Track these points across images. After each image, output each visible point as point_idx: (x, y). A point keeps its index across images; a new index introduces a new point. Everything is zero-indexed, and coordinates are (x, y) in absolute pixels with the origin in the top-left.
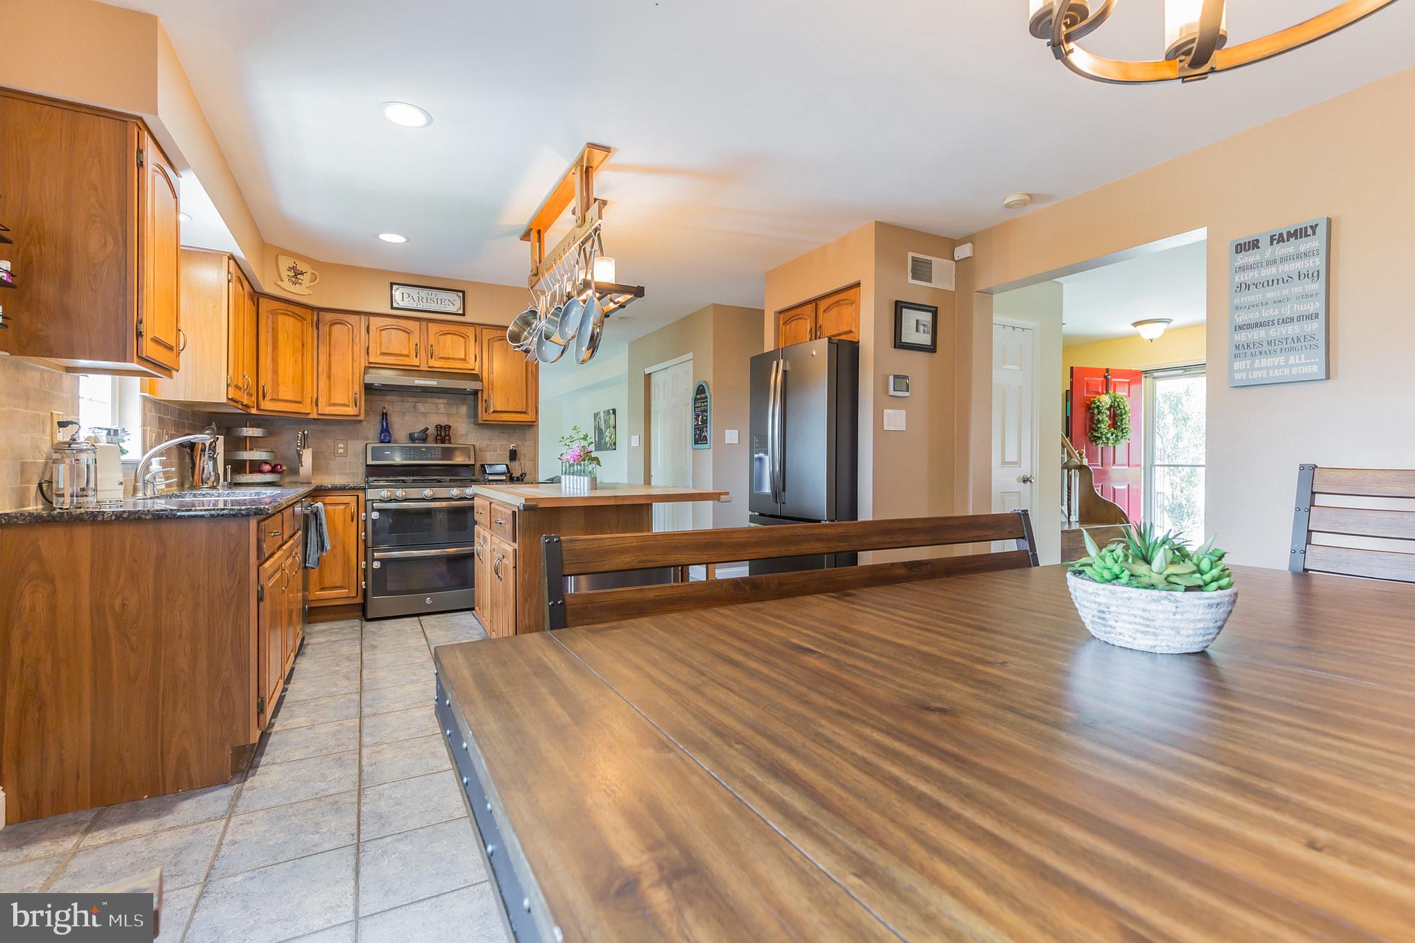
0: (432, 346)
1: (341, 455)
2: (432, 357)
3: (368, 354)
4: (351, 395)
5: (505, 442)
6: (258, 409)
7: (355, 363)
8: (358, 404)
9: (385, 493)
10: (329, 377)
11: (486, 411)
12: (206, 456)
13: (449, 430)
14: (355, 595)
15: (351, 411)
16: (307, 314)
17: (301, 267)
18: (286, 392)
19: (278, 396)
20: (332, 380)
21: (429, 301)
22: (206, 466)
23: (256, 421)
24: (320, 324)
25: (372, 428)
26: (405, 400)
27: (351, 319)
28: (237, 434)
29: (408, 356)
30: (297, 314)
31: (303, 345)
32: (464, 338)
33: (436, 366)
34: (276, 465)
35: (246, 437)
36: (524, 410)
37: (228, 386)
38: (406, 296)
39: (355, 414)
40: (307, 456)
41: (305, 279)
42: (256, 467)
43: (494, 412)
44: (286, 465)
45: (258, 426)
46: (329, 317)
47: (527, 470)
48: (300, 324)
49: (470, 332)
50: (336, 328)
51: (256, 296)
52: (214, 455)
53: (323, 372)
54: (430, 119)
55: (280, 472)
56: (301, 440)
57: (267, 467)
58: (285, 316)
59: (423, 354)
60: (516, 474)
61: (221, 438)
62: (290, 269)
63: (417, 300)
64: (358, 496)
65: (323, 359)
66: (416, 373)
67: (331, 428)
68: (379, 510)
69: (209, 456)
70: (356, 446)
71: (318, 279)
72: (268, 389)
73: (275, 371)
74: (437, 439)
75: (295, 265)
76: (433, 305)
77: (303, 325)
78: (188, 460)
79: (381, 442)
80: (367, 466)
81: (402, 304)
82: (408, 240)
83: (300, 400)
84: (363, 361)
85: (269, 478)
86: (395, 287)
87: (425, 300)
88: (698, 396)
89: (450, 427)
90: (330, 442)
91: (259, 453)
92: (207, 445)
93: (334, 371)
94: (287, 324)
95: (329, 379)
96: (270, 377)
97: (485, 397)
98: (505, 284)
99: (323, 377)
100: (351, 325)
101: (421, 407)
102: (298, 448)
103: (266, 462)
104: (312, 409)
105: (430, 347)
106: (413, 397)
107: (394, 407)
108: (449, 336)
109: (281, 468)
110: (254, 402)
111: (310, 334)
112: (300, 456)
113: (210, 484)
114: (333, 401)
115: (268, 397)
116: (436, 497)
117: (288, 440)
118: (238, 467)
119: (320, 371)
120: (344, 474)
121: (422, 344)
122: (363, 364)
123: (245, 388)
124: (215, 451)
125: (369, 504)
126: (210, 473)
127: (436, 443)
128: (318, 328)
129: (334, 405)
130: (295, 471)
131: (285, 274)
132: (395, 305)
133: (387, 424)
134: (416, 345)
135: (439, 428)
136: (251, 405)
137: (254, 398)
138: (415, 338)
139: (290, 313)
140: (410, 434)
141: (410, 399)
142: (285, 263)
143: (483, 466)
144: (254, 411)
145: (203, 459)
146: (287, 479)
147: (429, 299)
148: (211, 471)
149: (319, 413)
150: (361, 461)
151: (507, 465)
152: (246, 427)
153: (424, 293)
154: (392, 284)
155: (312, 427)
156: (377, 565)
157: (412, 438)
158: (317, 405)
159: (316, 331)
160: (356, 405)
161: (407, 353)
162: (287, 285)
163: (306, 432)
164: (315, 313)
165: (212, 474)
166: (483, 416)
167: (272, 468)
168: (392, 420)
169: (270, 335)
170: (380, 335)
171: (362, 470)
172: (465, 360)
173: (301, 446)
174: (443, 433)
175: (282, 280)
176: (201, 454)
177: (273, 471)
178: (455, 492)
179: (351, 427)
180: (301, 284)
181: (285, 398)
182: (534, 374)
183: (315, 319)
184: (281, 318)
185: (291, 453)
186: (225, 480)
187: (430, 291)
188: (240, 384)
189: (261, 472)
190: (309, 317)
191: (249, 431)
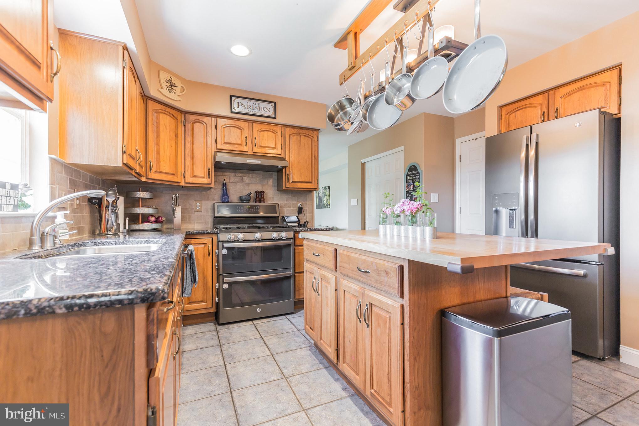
0: (255, 138)
1: (198, 211)
2: (255, 146)
3: (216, 143)
4: (206, 170)
5: (294, 202)
6: (147, 178)
7: (208, 149)
8: (210, 176)
9: (231, 236)
10: (192, 158)
11: (288, 181)
12: (110, 211)
13: (263, 194)
14: (211, 307)
15: (206, 181)
16: (179, 115)
17: (175, 81)
18: (165, 167)
19: (160, 169)
20: (194, 161)
21: (254, 108)
22: (110, 219)
23: (145, 186)
24: (187, 123)
25: (217, 193)
26: (237, 175)
27: (206, 119)
28: (133, 196)
29: (241, 145)
30: (171, 114)
31: (176, 136)
32: (275, 133)
33: (258, 152)
34: (158, 218)
35: (139, 198)
36: (310, 181)
37: (123, 153)
38: (240, 104)
39: (209, 183)
40: (178, 211)
41: (178, 90)
42: (145, 219)
43: (293, 182)
44: (165, 217)
45: (147, 191)
46: (192, 118)
47: (307, 219)
48: (174, 121)
49: (278, 130)
50: (197, 126)
51: (146, 98)
52: (116, 209)
53: (188, 155)
55: (161, 222)
56: (174, 200)
57: (153, 219)
58: (164, 115)
59: (249, 143)
60: (302, 222)
61: (122, 199)
62: (167, 81)
63: (246, 107)
64: (212, 238)
65: (188, 145)
66: (246, 156)
67: (192, 193)
68: (227, 248)
69: (112, 211)
70: (208, 205)
71: (185, 92)
72: (154, 164)
73: (158, 152)
74: (256, 200)
75: (171, 79)
76: (257, 111)
77: (175, 122)
78: (97, 214)
79: (223, 202)
80: (215, 217)
81: (238, 110)
82: (251, 52)
83: (174, 173)
84: (213, 147)
85: (154, 226)
86: (233, 98)
87: (251, 108)
88: (409, 173)
89: (264, 192)
90: (191, 202)
91: (147, 209)
92: (111, 203)
93: (195, 154)
94: (165, 120)
95: (192, 160)
96: (154, 156)
97: (287, 173)
99: (188, 158)
100: (206, 124)
101: (246, 180)
102: (173, 206)
103: (152, 215)
104: (182, 179)
105: (254, 139)
106: (240, 173)
107: (231, 178)
108: (266, 132)
109: (162, 219)
110: (144, 172)
111: (180, 128)
112: (174, 211)
113: (113, 231)
114: (195, 174)
115: (154, 170)
116: (264, 238)
117: (166, 200)
118: (133, 219)
119: (186, 154)
120: (200, 223)
121: (249, 137)
122: (214, 149)
123: (138, 159)
124: (116, 207)
125: (220, 244)
126: (113, 224)
127: (256, 202)
128: (185, 125)
129: (195, 177)
130: (170, 221)
131: (164, 84)
132: (233, 110)
133: (226, 190)
134: (246, 137)
135: (258, 193)
136: (142, 173)
137: (144, 170)
138: (245, 133)
139: (167, 113)
140: (240, 197)
141: (240, 175)
142: (164, 77)
143: (283, 217)
144: (144, 179)
145: (107, 213)
146: (165, 226)
147: (254, 107)
148: (114, 222)
149: (186, 182)
150: (210, 214)
151: (297, 216)
152: (139, 191)
153: (251, 103)
154: (231, 96)
155: (181, 192)
156: (226, 286)
157: (241, 199)
158: (185, 177)
159: (183, 127)
160: (209, 177)
161: (240, 143)
162: (165, 92)
163: (177, 195)
164: (183, 115)
165: (114, 224)
166: (286, 185)
167: (156, 219)
168: (229, 188)
169: (154, 126)
170: (224, 130)
171: (210, 220)
172: (275, 148)
173: (174, 204)
174: (260, 196)
175: (162, 88)
176: (106, 210)
177: (156, 221)
178: (275, 235)
179: (204, 192)
180: (174, 93)
181: (164, 171)
182: (316, 158)
183: (183, 119)
184: (162, 116)
185: (168, 209)
186: (125, 228)
187: (255, 102)
188: (134, 155)
189: (149, 222)
190: (179, 117)
191: (141, 194)
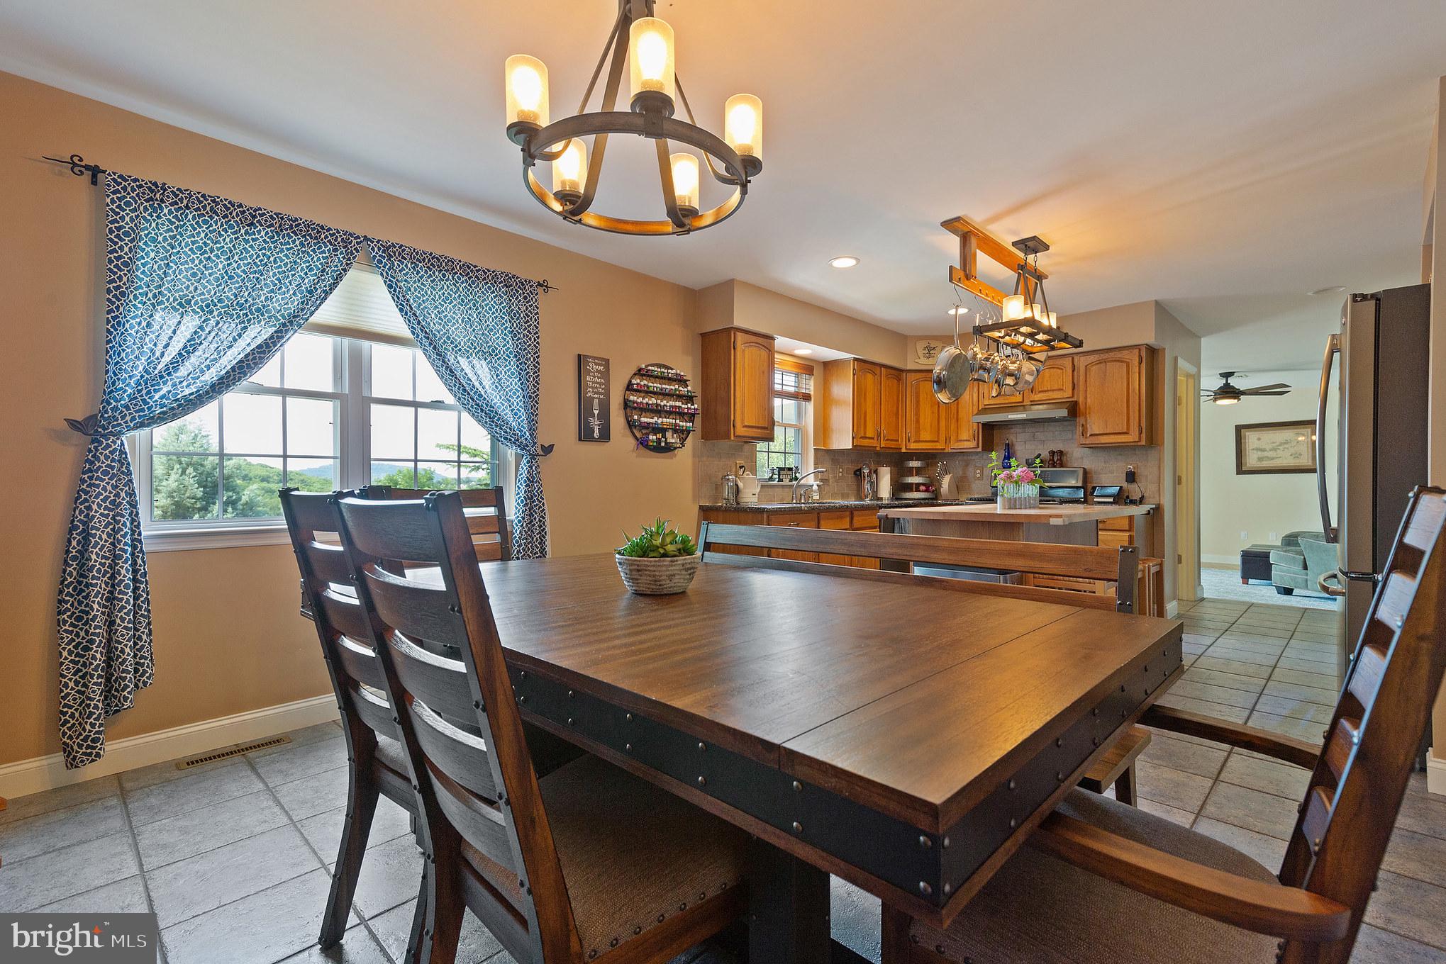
1: (978, 479)
2: (1032, 392)
3: (983, 398)
4: (971, 432)
6: (906, 448)
7: (974, 407)
8: (977, 439)
10: (957, 421)
13: (1063, 455)
15: (971, 444)
17: (933, 345)
18: (924, 435)
19: (919, 438)
22: (867, 487)
26: (1026, 431)
28: (901, 466)
32: (1062, 369)
33: (1036, 399)
34: (930, 486)
35: (912, 467)
36: (1125, 431)
37: (853, 438)
39: (976, 446)
41: (937, 354)
43: (1093, 434)
47: (1145, 491)
51: (905, 373)
52: (871, 480)
53: (953, 417)
54: (858, 260)
55: (933, 491)
56: (942, 468)
57: (922, 488)
60: (1134, 496)
61: (887, 469)
62: (925, 350)
67: (961, 459)
69: (868, 481)
72: (912, 434)
73: (918, 422)
74: (1049, 464)
75: (929, 344)
82: (970, 310)
83: (936, 440)
85: (926, 495)
89: (1062, 452)
90: (969, 469)
91: (918, 478)
92: (866, 474)
93: (960, 415)
94: (927, 387)
96: (913, 426)
97: (1081, 423)
98: (1102, 308)
99: (953, 421)
101: (1040, 436)
102: (941, 474)
103: (922, 484)
106: (1033, 427)
107: (1017, 437)
110: (901, 445)
112: (940, 480)
114: (960, 439)
115: (913, 440)
117: (935, 469)
119: (951, 417)
127: (1048, 467)
129: (962, 441)
131: (922, 353)
133: (1009, 453)
135: (1052, 453)
136: (894, 446)
141: (1031, 430)
142: (921, 345)
143: (1093, 488)
144: (903, 450)
145: (865, 482)
148: (870, 490)
149: (952, 448)
151: (1120, 487)
152: (913, 460)
155: (948, 458)
158: (949, 444)
160: (975, 439)
162: (922, 359)
163: (945, 462)
165: (870, 492)
166: (1080, 440)
167: (927, 488)
168: (1016, 447)
169: (914, 397)
172: (1062, 389)
175: (919, 358)
176: (865, 479)
177: (927, 491)
179: (986, 456)
181: (925, 440)
184: (921, 384)
185: (937, 477)
188: (871, 435)
189: (919, 491)
191: (914, 464)
